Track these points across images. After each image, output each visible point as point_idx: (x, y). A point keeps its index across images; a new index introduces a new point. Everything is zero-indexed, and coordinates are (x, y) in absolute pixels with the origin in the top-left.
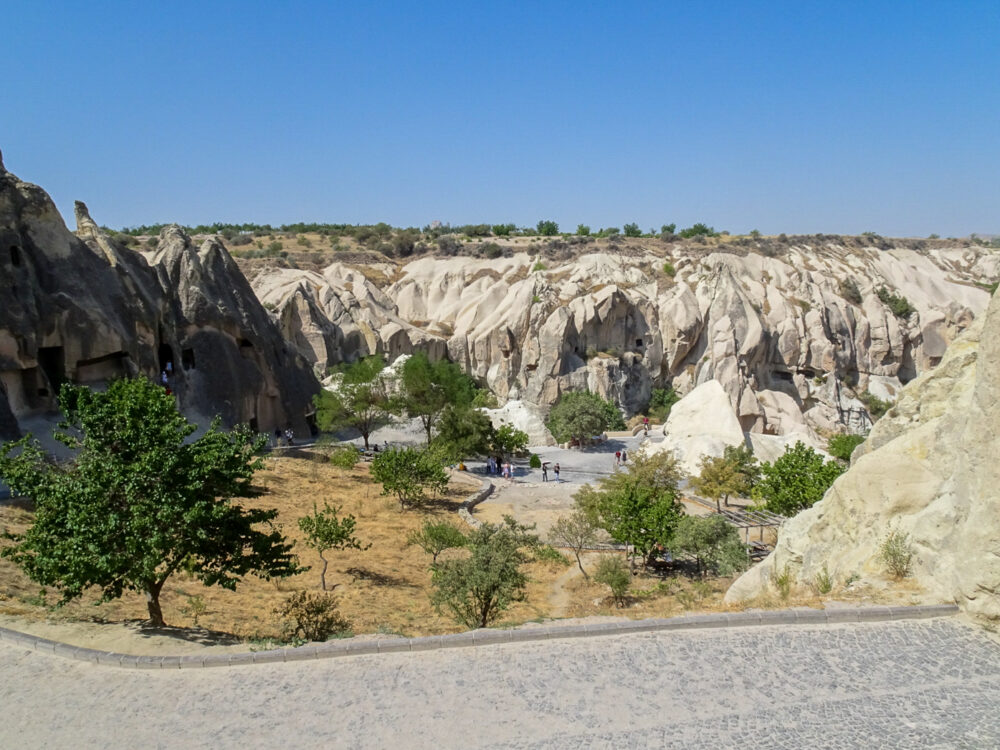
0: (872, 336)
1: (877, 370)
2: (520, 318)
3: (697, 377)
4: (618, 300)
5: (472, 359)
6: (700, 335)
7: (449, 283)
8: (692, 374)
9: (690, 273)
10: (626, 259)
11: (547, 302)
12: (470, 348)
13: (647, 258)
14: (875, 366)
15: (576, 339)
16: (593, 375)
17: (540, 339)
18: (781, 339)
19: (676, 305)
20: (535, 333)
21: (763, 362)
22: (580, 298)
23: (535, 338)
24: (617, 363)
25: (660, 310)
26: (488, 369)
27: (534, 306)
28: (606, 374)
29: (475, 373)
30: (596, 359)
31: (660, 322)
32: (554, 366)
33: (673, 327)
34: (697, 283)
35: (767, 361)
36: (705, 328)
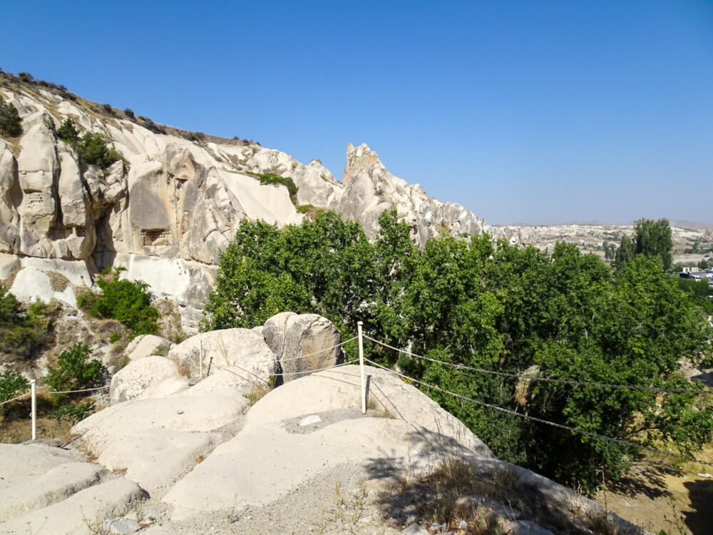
0: (23, 186)
1: (37, 248)
14: (31, 241)
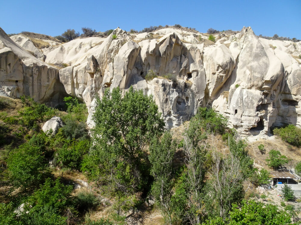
2: (103, 50)
3: (230, 99)
4: (174, 40)
5: (75, 83)
6: (232, 72)
7: (82, 48)
8: (227, 98)
9: (225, 40)
10: (185, 32)
11: (122, 39)
12: (74, 75)
13: (198, 34)
15: (141, 66)
16: (152, 91)
17: (114, 63)
18: (290, 77)
19: (216, 50)
20: (112, 60)
21: (278, 91)
22: (147, 40)
23: (111, 63)
24: (171, 83)
25: (204, 55)
26: (84, 89)
27: (113, 41)
28: (161, 89)
29: (77, 92)
30: (155, 79)
31: (205, 63)
32: (121, 81)
33: (214, 64)
34: (230, 44)
35: (281, 90)
36: (236, 67)
